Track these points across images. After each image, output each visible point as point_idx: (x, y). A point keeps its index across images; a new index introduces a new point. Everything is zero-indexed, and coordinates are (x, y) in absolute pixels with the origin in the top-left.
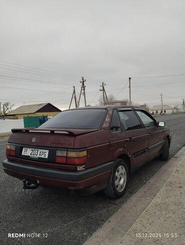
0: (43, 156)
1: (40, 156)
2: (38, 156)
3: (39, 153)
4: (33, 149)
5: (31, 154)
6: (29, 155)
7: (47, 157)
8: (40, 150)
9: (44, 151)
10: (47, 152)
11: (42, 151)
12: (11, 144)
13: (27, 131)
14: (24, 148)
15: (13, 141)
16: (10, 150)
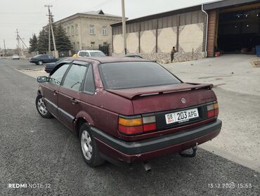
0: (193, 115)
1: (190, 118)
2: (188, 118)
3: (187, 114)
4: (180, 113)
5: (178, 119)
6: (177, 121)
7: (197, 116)
8: (188, 111)
9: (193, 110)
10: (196, 110)
11: (190, 111)
12: (142, 115)
13: (161, 93)
14: (166, 116)
15: (146, 110)
16: (143, 125)
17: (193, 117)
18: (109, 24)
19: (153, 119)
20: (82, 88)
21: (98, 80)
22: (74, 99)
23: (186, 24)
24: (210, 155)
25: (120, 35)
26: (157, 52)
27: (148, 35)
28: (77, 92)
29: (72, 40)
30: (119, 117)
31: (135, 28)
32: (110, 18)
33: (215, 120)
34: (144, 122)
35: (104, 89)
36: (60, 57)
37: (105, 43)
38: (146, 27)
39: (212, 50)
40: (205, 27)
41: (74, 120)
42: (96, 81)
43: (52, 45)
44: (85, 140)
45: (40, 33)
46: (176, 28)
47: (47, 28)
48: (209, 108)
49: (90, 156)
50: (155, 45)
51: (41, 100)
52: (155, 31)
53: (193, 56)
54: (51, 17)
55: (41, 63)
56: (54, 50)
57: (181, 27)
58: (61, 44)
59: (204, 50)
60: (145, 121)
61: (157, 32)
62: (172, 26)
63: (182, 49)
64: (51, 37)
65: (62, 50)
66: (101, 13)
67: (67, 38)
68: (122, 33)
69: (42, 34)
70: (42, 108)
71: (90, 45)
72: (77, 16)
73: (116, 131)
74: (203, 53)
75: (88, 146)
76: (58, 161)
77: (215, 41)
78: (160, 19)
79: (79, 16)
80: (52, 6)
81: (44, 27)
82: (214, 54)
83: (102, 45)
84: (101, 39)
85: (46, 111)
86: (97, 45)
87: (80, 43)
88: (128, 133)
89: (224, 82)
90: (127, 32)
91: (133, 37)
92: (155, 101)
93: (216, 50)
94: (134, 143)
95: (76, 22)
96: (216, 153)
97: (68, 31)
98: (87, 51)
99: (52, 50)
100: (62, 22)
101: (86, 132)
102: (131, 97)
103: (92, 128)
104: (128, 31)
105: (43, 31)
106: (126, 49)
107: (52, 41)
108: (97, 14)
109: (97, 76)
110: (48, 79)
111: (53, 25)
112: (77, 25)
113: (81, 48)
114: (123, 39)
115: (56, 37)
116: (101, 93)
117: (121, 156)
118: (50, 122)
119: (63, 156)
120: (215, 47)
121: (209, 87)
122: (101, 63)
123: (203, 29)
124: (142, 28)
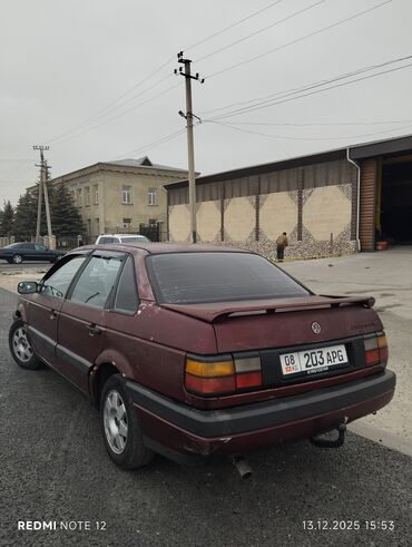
0: (337, 359)
1: (330, 364)
2: (326, 364)
3: (325, 356)
4: (309, 352)
5: (307, 366)
6: (304, 369)
7: (346, 360)
8: (325, 351)
9: (336, 349)
10: (342, 348)
11: (330, 350)
12: (232, 355)
13: (271, 312)
14: (282, 358)
15: (241, 345)
16: (235, 374)
17: (337, 362)
18: (160, 184)
19: (255, 364)
20: (110, 303)
21: (145, 286)
22: (93, 325)
23: (315, 186)
24: (374, 449)
25: (183, 206)
26: (257, 239)
27: (240, 207)
28: (99, 312)
29: (85, 214)
30: (186, 358)
31: (214, 193)
32: (163, 172)
33: (381, 371)
34: (238, 370)
35: (157, 304)
36: (57, 247)
37: (152, 221)
38: (236, 191)
39: (370, 237)
40: (354, 193)
41: (91, 368)
42: (141, 287)
43: (44, 224)
44: (114, 411)
45: (21, 200)
46: (295, 192)
47: (35, 190)
48: (369, 346)
49: (122, 445)
50: (254, 225)
51: (20, 330)
52: (254, 197)
53: (332, 248)
54: (45, 168)
55: (18, 259)
56: (46, 233)
57: (306, 192)
58: (62, 222)
59: (354, 237)
60: (240, 366)
61: (258, 200)
62: (288, 190)
63: (308, 234)
64: (43, 208)
65: (63, 235)
66: (146, 162)
67: (75, 211)
68: (187, 202)
69: (25, 202)
70: (21, 348)
71: (121, 225)
72: (97, 168)
73: (179, 389)
74: (352, 243)
75: (118, 424)
76: (55, 457)
77: (375, 220)
78: (263, 176)
79: (101, 168)
80: (47, 148)
81: (28, 189)
82: (376, 246)
83: (147, 224)
84: (143, 213)
85: (30, 355)
86: (135, 225)
87: (101, 220)
88: (206, 391)
89: (397, 301)
90: (197, 201)
91: (209, 209)
92: (260, 328)
93: (378, 237)
94: (217, 413)
95: (94, 179)
96: (386, 443)
97: (79, 198)
98: (116, 236)
99: (44, 233)
100: (66, 179)
101: (116, 394)
102: (211, 318)
103: (129, 384)
104: (200, 198)
105: (28, 196)
106: (194, 234)
107: (44, 215)
108: (138, 165)
109: (143, 278)
110: (39, 288)
111: (49, 184)
112: (96, 186)
113: (102, 231)
114: (189, 214)
115: (52, 209)
116: (151, 310)
117: (188, 441)
118: (36, 377)
119: (64, 446)
120: (376, 232)
121: (365, 304)
122: (151, 254)
123: (350, 196)
124: (228, 192)
